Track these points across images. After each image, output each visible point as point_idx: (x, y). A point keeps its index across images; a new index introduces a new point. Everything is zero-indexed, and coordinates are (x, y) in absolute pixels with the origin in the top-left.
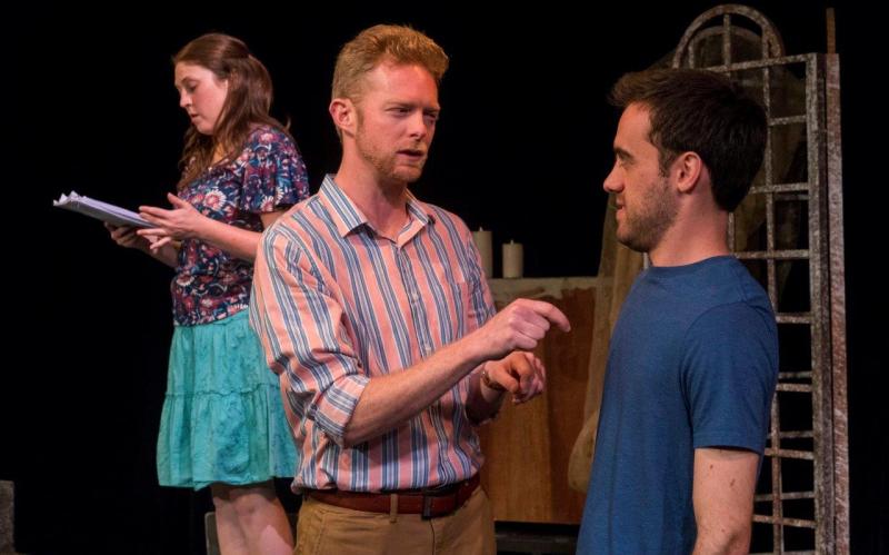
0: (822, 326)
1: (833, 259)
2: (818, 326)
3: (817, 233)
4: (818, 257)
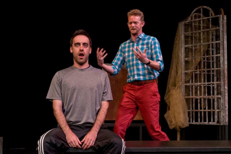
0: (223, 69)
1: (225, 56)
2: (222, 69)
3: (222, 51)
4: (222, 55)
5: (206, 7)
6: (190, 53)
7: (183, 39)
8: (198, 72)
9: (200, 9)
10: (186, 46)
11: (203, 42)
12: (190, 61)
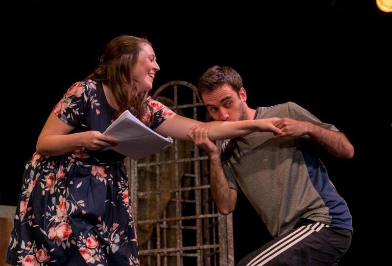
5: (185, 83)
6: (148, 183)
8: (165, 223)
9: (172, 87)
10: (140, 165)
11: (179, 158)
12: (148, 200)
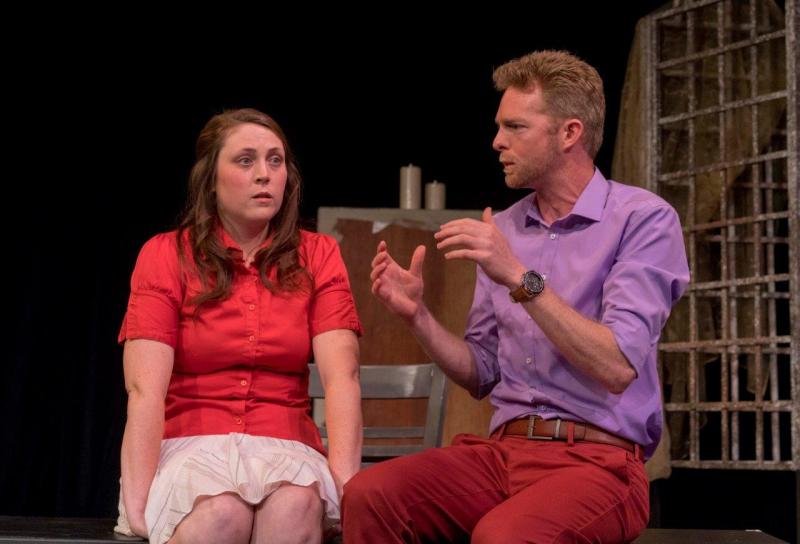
4: (795, 155)
7: (652, 88)
10: (663, 121)
11: (726, 101)
